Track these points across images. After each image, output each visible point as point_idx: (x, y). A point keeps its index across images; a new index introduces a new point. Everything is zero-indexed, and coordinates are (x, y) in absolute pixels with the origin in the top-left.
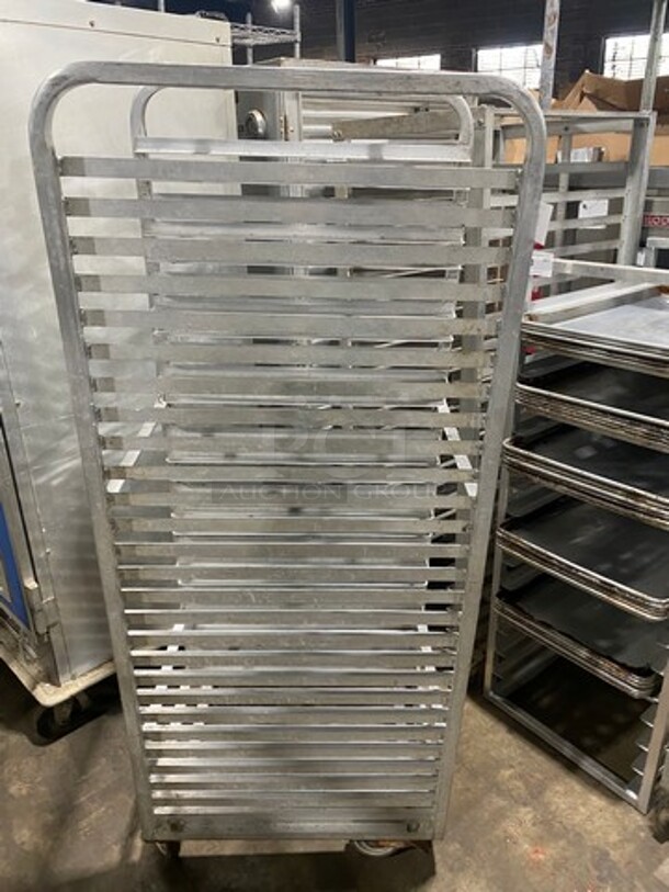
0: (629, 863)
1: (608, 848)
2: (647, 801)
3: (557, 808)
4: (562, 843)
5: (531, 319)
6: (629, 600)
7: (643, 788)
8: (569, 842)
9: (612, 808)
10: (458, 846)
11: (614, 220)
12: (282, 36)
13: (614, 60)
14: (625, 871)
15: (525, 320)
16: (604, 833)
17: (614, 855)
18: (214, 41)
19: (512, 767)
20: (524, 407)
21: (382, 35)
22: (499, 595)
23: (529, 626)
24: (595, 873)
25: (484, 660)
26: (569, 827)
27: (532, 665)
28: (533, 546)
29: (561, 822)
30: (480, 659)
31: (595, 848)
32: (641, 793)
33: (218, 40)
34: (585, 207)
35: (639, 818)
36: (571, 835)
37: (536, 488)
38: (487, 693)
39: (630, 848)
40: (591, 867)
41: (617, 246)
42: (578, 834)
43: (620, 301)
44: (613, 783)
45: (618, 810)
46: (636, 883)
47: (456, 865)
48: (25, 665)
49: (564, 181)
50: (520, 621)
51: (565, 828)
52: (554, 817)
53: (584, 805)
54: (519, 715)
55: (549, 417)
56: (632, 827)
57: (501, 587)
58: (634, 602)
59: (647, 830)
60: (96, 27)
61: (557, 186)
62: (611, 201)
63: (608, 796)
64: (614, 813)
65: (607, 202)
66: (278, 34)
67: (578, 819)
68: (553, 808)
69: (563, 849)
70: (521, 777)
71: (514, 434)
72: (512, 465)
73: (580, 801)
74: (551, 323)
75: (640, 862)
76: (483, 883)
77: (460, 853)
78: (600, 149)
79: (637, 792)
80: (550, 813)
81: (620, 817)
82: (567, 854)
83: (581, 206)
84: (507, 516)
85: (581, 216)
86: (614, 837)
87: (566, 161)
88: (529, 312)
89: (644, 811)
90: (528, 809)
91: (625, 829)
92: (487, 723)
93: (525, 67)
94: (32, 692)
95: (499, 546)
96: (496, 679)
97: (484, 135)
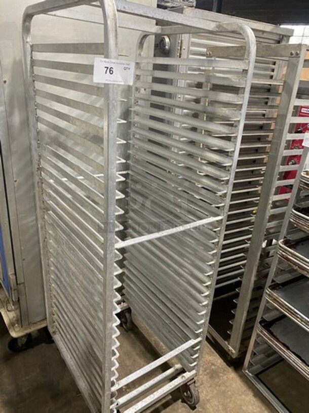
5: (307, 175)
15: (303, 174)
20: (294, 224)
38: (245, 370)
48: (7, 312)
57: (262, 318)
72: (282, 256)
84: (273, 281)
88: (307, 169)
93: (303, 36)
94: (8, 329)
95: (266, 297)
96: (250, 364)
97: (298, 62)
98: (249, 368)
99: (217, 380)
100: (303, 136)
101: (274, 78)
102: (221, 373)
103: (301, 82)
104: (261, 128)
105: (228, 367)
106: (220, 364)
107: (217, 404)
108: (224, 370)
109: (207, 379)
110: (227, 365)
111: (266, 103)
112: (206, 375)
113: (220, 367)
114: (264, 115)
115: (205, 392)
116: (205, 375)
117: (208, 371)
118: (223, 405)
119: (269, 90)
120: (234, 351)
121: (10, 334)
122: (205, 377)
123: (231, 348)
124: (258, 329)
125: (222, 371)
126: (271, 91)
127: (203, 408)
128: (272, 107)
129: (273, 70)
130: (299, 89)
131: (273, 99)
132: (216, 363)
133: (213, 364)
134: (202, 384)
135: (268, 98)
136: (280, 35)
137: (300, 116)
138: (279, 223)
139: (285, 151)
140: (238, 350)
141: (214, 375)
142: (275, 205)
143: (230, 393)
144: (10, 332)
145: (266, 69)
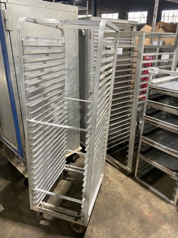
0: (172, 218)
1: (166, 214)
2: (176, 203)
3: (154, 205)
4: (155, 213)
5: (152, 84)
6: (174, 153)
7: (175, 200)
8: (157, 212)
9: (167, 205)
10: (130, 213)
11: (171, 60)
12: (84, 9)
13: (164, 17)
14: (171, 219)
15: (150, 84)
16: (165, 210)
17: (168, 216)
18: (74, 12)
19: (142, 195)
20: (149, 105)
21: (103, 7)
22: (140, 153)
23: (148, 160)
24: (163, 220)
25: (135, 169)
26: (157, 209)
27: (146, 171)
28: (150, 140)
29: (155, 208)
30: (134, 168)
31: (163, 214)
32: (174, 201)
33: (75, 11)
34: (163, 56)
35: (174, 207)
36: (157, 211)
37: (151, 126)
38: (135, 177)
39: (172, 214)
40: (163, 218)
41: (171, 66)
42: (159, 211)
43: (172, 80)
44: (168, 199)
45: (169, 205)
46: (174, 222)
47: (130, 218)
48: (20, 167)
49: (158, 50)
50: (145, 159)
51: (156, 209)
52: (153, 207)
53: (160, 204)
54: (143, 182)
55: (156, 108)
56: (172, 209)
57: (140, 151)
58: (175, 154)
59: (176, 210)
60: (47, 7)
61: (156, 51)
62: (170, 55)
63: (166, 202)
64: (167, 206)
65: (169, 55)
66: (82, 8)
67: (159, 207)
68: (153, 205)
69: (156, 214)
70: (145, 197)
71: (146, 112)
72: (146, 120)
73: (159, 203)
74: (157, 85)
75: (174, 217)
76: (137, 221)
77: (131, 215)
78: (164, 41)
79: (173, 201)
80: (152, 206)
81: (169, 207)
82: (157, 215)
83: (162, 56)
84: (143, 133)
85: (162, 59)
86: (168, 212)
87: (159, 45)
88: (151, 82)
89: (175, 206)
90: (146, 205)
91: (170, 210)
92: (135, 184)
93: (141, 18)
94: (23, 174)
95: (141, 140)
96: (138, 174)
97: (143, 38)
98: (137, 176)
99: (124, 183)
100: (148, 69)
101: (132, 44)
103: (145, 46)
104: (129, 67)
105: (128, 178)
107: (126, 192)
108: (126, 179)
111: (130, 55)
114: (129, 61)
115: (119, 189)
117: (119, 180)
118: (128, 192)
119: (130, 49)
120: (130, 169)
121: (24, 177)
122: (119, 183)
123: (128, 168)
124: (139, 155)
125: (125, 179)
126: (131, 50)
127: (120, 194)
128: (133, 57)
129: (131, 40)
130: (144, 49)
131: (132, 53)
133: (121, 178)
134: (118, 186)
135: (130, 53)
136: (132, 24)
137: (145, 60)
138: (142, 108)
139: (142, 76)
140: (131, 169)
142: (140, 100)
143: (130, 187)
144: (25, 176)
145: (128, 40)
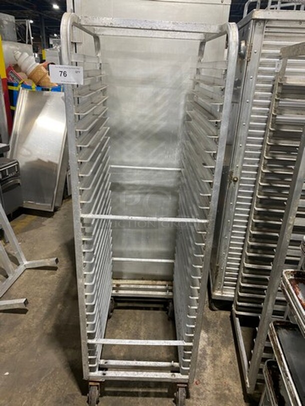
33: (222, 2)
102: (231, 401)
106: (237, 393)
109: (212, 398)
110: (244, 399)
112: (215, 394)
113: (235, 396)
116: (213, 393)
117: (219, 392)
120: (248, 385)
122: (212, 396)
123: (247, 380)
125: (234, 401)
132: (232, 390)
133: (229, 389)
134: (204, 399)
140: (253, 386)
141: (222, 399)
